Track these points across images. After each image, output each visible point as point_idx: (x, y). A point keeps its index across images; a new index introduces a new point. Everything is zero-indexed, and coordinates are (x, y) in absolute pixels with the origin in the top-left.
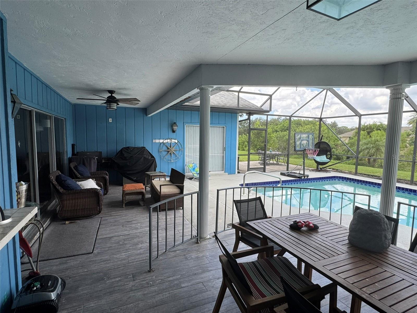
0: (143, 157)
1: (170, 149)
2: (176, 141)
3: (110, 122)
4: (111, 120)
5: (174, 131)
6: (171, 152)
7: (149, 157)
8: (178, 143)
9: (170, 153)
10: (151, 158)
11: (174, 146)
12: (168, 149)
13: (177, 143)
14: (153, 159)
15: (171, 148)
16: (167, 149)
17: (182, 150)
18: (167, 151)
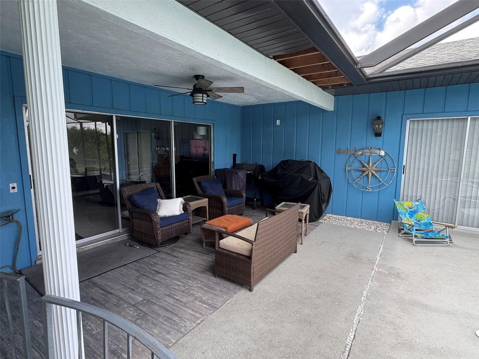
0: (300, 177)
1: (366, 167)
2: (383, 153)
3: (277, 124)
4: (279, 121)
5: (378, 135)
6: (369, 173)
7: (310, 178)
8: (387, 158)
9: (367, 175)
10: (313, 180)
11: (375, 162)
12: (364, 167)
13: (385, 156)
14: (316, 182)
15: (369, 165)
16: (361, 166)
17: (394, 170)
18: (361, 171)
